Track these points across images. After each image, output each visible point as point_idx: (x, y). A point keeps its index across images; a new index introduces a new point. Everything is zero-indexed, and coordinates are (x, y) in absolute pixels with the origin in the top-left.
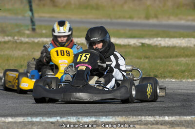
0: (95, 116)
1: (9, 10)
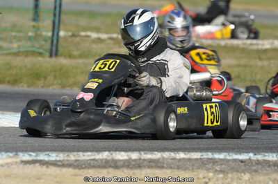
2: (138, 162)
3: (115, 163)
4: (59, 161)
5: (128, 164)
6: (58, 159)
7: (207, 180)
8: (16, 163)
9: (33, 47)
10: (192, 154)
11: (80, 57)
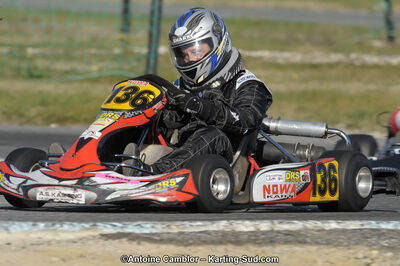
4: (156, 234)
5: (255, 238)
6: (154, 231)
7: (369, 261)
8: (94, 237)
9: (120, 69)
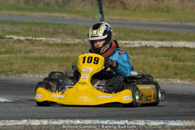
0: (163, 119)
1: (79, 12)
2: (47, 127)
3: (32, 128)
10: (86, 121)
11: (6, 53)
